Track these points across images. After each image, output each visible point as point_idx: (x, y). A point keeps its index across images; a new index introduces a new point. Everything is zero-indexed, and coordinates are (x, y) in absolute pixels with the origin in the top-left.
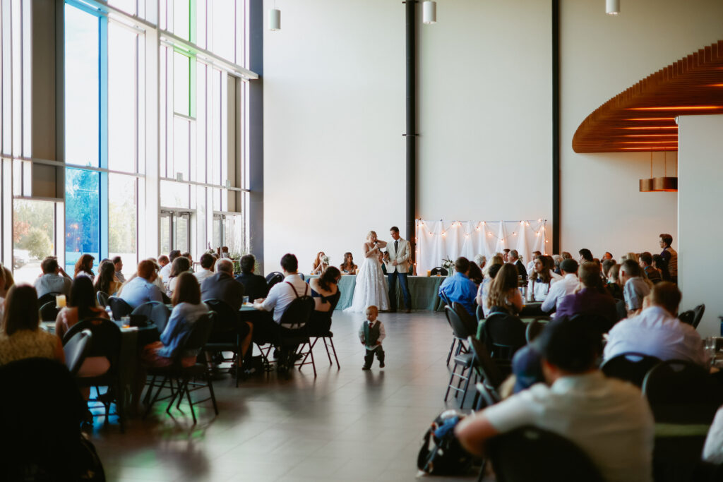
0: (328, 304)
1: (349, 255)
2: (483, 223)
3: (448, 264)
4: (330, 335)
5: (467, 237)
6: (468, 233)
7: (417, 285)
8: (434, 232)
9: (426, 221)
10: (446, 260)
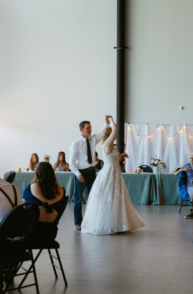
0: (55, 213)
1: (62, 154)
2: (185, 126)
3: (156, 162)
4: (56, 246)
5: (170, 139)
6: (171, 135)
7: (128, 181)
8: (141, 135)
9: (134, 125)
10: (154, 159)
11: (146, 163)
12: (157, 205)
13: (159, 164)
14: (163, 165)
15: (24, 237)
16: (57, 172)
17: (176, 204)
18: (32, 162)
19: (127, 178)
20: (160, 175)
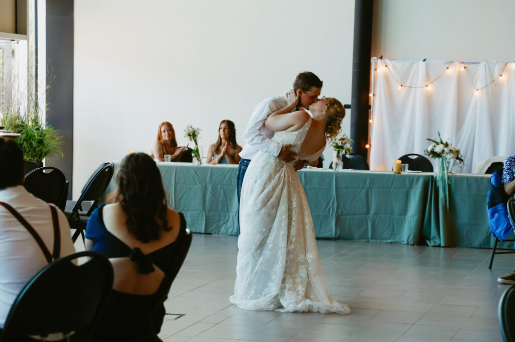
3: (438, 149)
5: (477, 95)
6: (479, 86)
7: (373, 190)
8: (408, 84)
9: (393, 62)
10: (434, 141)
11: (418, 149)
12: (439, 246)
13: (445, 152)
14: (456, 156)
15: (72, 333)
16: (215, 166)
17: (484, 246)
18: (162, 141)
19: (370, 183)
20: (449, 177)
